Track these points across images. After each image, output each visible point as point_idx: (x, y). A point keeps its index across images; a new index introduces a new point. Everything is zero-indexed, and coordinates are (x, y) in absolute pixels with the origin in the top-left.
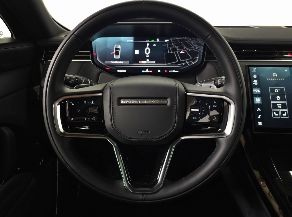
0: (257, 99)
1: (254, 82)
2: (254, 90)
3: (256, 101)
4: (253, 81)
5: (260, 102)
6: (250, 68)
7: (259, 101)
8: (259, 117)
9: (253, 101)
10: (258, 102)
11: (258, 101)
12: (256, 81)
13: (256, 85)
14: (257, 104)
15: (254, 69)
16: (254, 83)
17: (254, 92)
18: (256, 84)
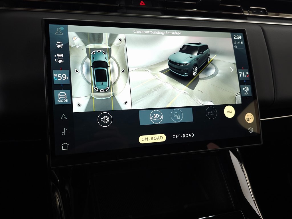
0: (61, 94)
1: (57, 58)
2: (55, 75)
3: (60, 98)
4: (55, 56)
5: (67, 101)
6: (51, 26)
7: (66, 97)
8: (63, 134)
9: (52, 98)
10: (63, 101)
11: (64, 99)
12: (60, 55)
13: (61, 64)
14: (60, 106)
15: (59, 30)
16: (56, 60)
17: (55, 79)
18: (61, 62)
